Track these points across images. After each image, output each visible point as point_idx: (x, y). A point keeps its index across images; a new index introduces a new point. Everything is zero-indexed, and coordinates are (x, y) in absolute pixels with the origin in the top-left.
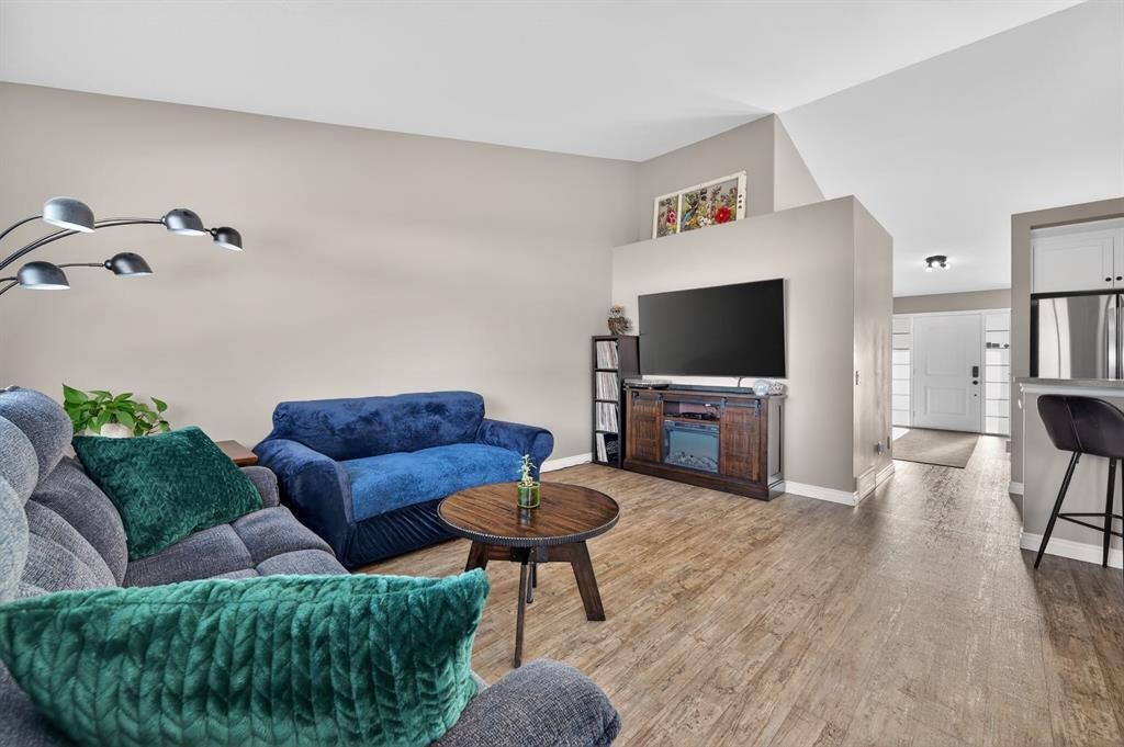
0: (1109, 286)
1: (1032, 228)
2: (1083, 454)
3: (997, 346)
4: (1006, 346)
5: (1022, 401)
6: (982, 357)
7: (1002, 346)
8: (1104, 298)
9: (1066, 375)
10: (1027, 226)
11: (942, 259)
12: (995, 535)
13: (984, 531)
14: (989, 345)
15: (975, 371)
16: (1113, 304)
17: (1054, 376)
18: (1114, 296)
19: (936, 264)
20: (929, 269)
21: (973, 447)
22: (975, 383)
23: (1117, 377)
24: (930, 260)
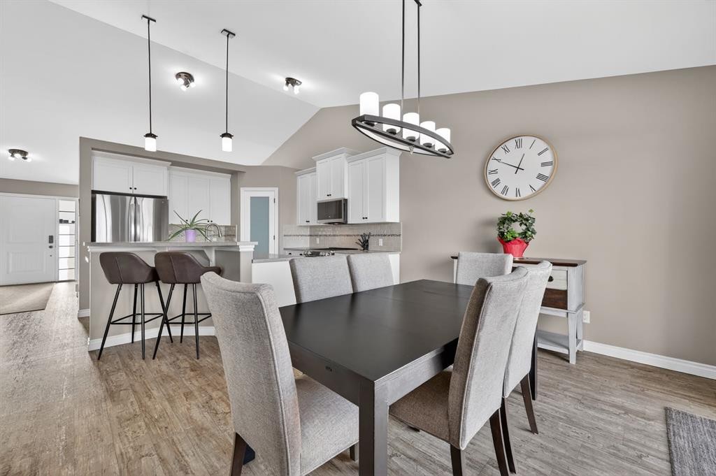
0: (130, 192)
1: (93, 149)
2: (123, 285)
3: (67, 222)
4: (73, 222)
5: (88, 257)
6: (56, 229)
7: (70, 222)
8: (128, 198)
9: (109, 240)
10: (90, 148)
11: (24, 153)
12: (72, 350)
13: (63, 349)
14: (61, 221)
15: (51, 239)
16: (133, 202)
17: (104, 241)
18: (134, 198)
19: (18, 156)
20: (12, 159)
21: (50, 292)
22: (51, 247)
23: (135, 241)
24: (13, 152)
